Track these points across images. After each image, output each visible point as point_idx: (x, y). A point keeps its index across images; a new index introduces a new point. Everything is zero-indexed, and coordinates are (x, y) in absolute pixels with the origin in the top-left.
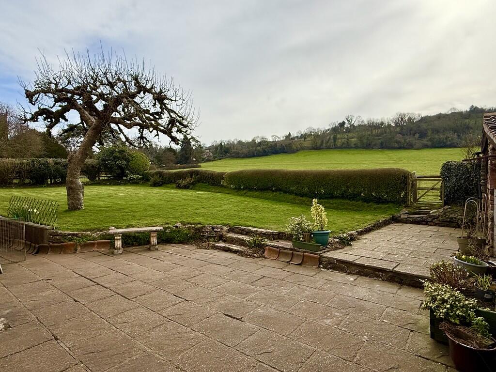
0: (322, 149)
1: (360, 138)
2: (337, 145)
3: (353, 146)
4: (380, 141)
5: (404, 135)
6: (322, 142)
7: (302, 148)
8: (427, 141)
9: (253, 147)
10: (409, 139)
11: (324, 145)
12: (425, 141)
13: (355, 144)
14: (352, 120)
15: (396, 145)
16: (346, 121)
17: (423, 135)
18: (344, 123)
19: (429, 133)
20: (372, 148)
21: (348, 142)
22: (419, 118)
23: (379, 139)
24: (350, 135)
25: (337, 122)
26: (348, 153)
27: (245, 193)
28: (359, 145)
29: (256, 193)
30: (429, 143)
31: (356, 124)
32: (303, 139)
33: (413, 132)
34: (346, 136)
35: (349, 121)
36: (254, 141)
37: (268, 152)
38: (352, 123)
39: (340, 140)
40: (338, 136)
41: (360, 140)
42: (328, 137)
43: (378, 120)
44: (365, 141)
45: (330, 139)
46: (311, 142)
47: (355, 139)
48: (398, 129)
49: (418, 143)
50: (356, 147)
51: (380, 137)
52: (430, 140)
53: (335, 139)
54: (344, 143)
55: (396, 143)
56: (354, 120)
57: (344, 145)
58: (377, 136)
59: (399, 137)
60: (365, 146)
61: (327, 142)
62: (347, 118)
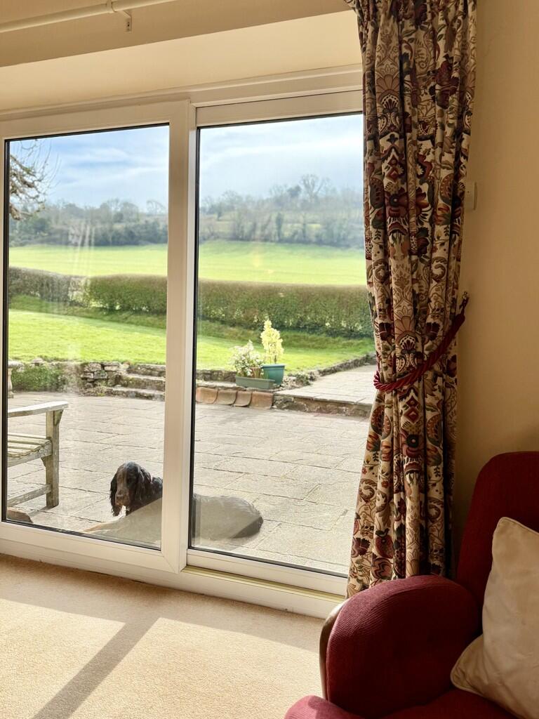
0: (254, 240)
1: (327, 225)
2: (283, 235)
3: (314, 239)
6: (255, 225)
7: (212, 234)
9: (103, 222)
11: (258, 233)
13: (317, 236)
14: (314, 185)
16: (302, 187)
18: (298, 189)
20: (349, 247)
21: (304, 231)
24: (310, 216)
25: (286, 186)
26: (304, 254)
27: (126, 318)
28: (324, 237)
29: (149, 318)
31: (321, 194)
32: (216, 216)
34: (301, 219)
35: (307, 186)
36: (105, 207)
37: (140, 238)
38: (314, 191)
39: (289, 225)
40: (287, 216)
41: (326, 228)
42: (266, 218)
44: (335, 231)
45: (269, 221)
46: (232, 222)
47: (318, 225)
50: (320, 242)
53: (279, 221)
54: (295, 233)
56: (318, 184)
57: (296, 237)
60: (336, 241)
61: (264, 228)
62: (304, 181)
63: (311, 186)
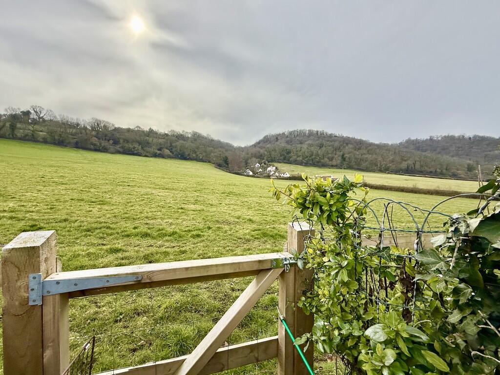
1: (51, 133)
2: (16, 136)
3: (41, 140)
4: (75, 140)
5: (100, 139)
8: (120, 148)
10: (104, 143)
12: (118, 147)
13: (43, 139)
14: (40, 112)
15: (92, 147)
16: (32, 112)
17: (116, 142)
18: (29, 112)
19: (121, 141)
20: (66, 146)
21: (33, 135)
22: (113, 128)
23: (75, 138)
24: (36, 127)
25: (19, 109)
26: (34, 147)
28: (49, 140)
30: (121, 150)
31: (47, 118)
33: (108, 138)
34: (31, 128)
35: (36, 112)
38: (41, 115)
39: (21, 131)
40: (19, 125)
41: (49, 135)
43: (72, 119)
44: (56, 137)
45: (4, 126)
47: (45, 133)
48: (94, 133)
49: (112, 148)
50: (45, 142)
51: (75, 137)
52: (122, 147)
53: (13, 127)
54: (26, 135)
55: (92, 145)
56: (44, 112)
57: (27, 137)
58: (72, 135)
59: (94, 140)
60: (57, 142)
62: (33, 109)
63: (39, 113)
